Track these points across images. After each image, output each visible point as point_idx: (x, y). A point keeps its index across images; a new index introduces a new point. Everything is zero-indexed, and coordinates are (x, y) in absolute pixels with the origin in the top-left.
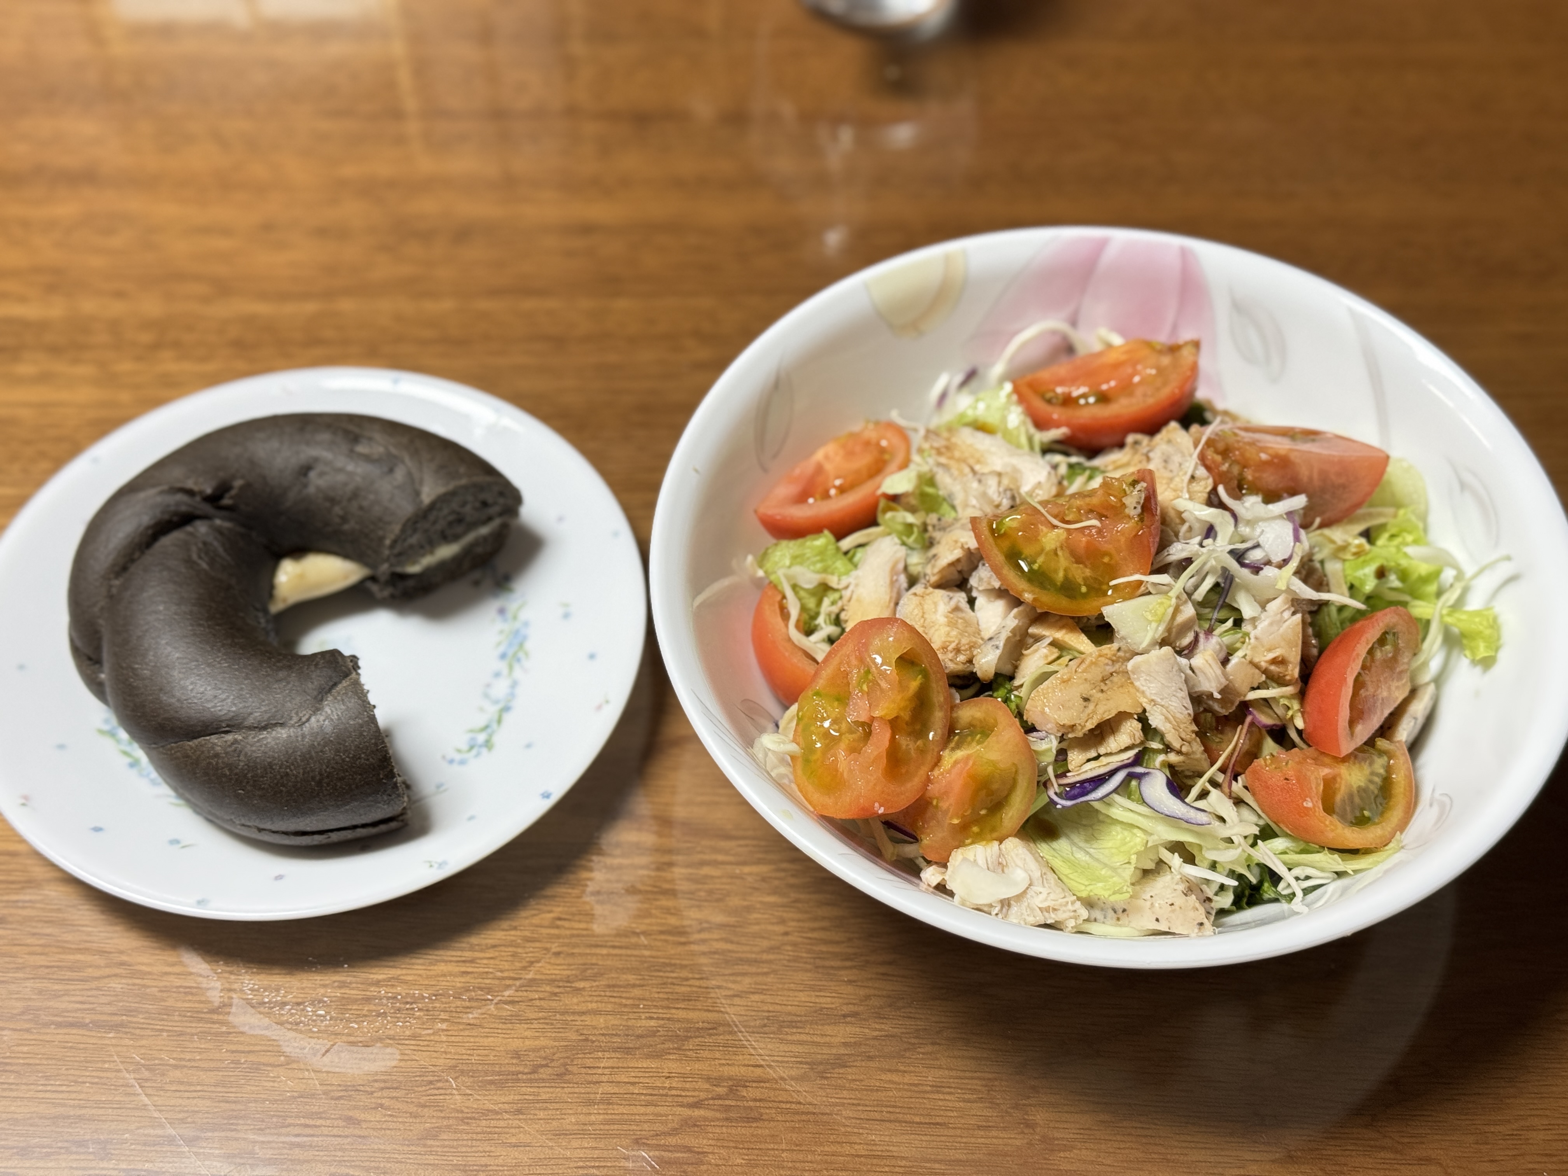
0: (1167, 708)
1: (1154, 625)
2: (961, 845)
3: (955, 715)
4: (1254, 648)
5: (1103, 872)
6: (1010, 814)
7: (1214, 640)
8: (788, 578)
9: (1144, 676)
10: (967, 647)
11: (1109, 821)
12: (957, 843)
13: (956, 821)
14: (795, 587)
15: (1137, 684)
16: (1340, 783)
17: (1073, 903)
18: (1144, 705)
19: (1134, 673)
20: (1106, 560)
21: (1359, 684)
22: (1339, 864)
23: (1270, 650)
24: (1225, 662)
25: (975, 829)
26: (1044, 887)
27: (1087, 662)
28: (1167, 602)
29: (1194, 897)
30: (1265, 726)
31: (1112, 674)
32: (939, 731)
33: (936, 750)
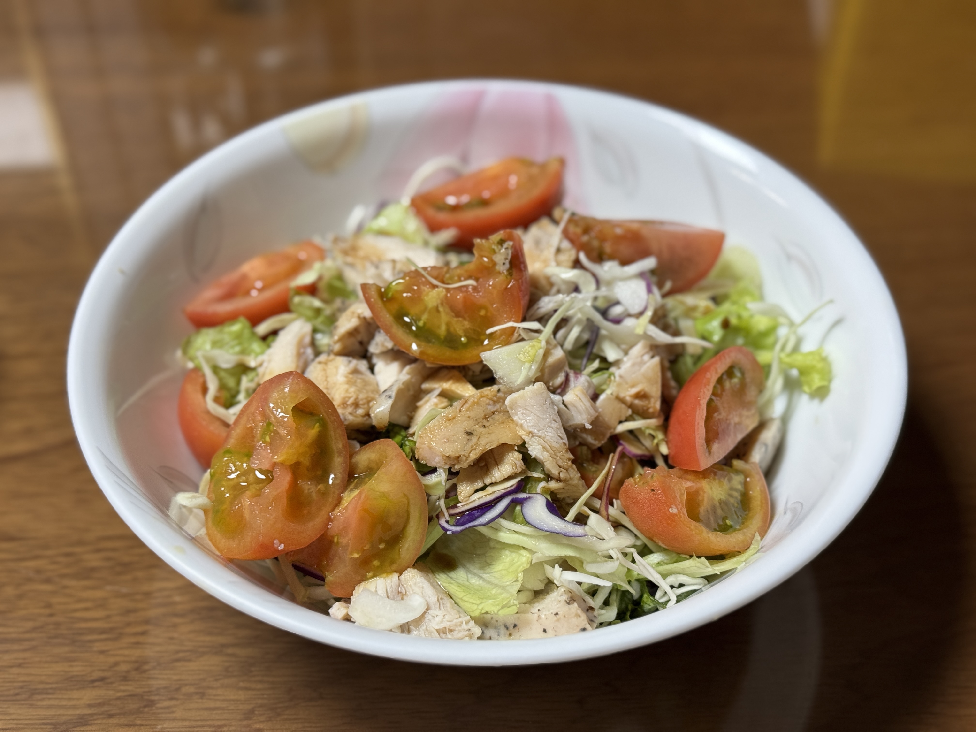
0: (543, 439)
1: (527, 365)
2: (363, 579)
3: (354, 460)
4: (619, 385)
5: (494, 592)
6: (407, 546)
7: (583, 379)
8: (208, 360)
9: (521, 411)
10: (364, 401)
11: (498, 546)
12: (360, 578)
13: (356, 556)
14: (216, 369)
15: (515, 418)
16: (703, 497)
17: (467, 623)
18: (523, 437)
19: (512, 409)
20: (482, 313)
21: (711, 408)
22: (707, 567)
23: (633, 386)
24: (595, 397)
25: (376, 563)
26: (440, 609)
27: (470, 402)
28: (539, 345)
29: (576, 605)
30: (636, 456)
31: (493, 413)
32: (339, 475)
33: (337, 492)
